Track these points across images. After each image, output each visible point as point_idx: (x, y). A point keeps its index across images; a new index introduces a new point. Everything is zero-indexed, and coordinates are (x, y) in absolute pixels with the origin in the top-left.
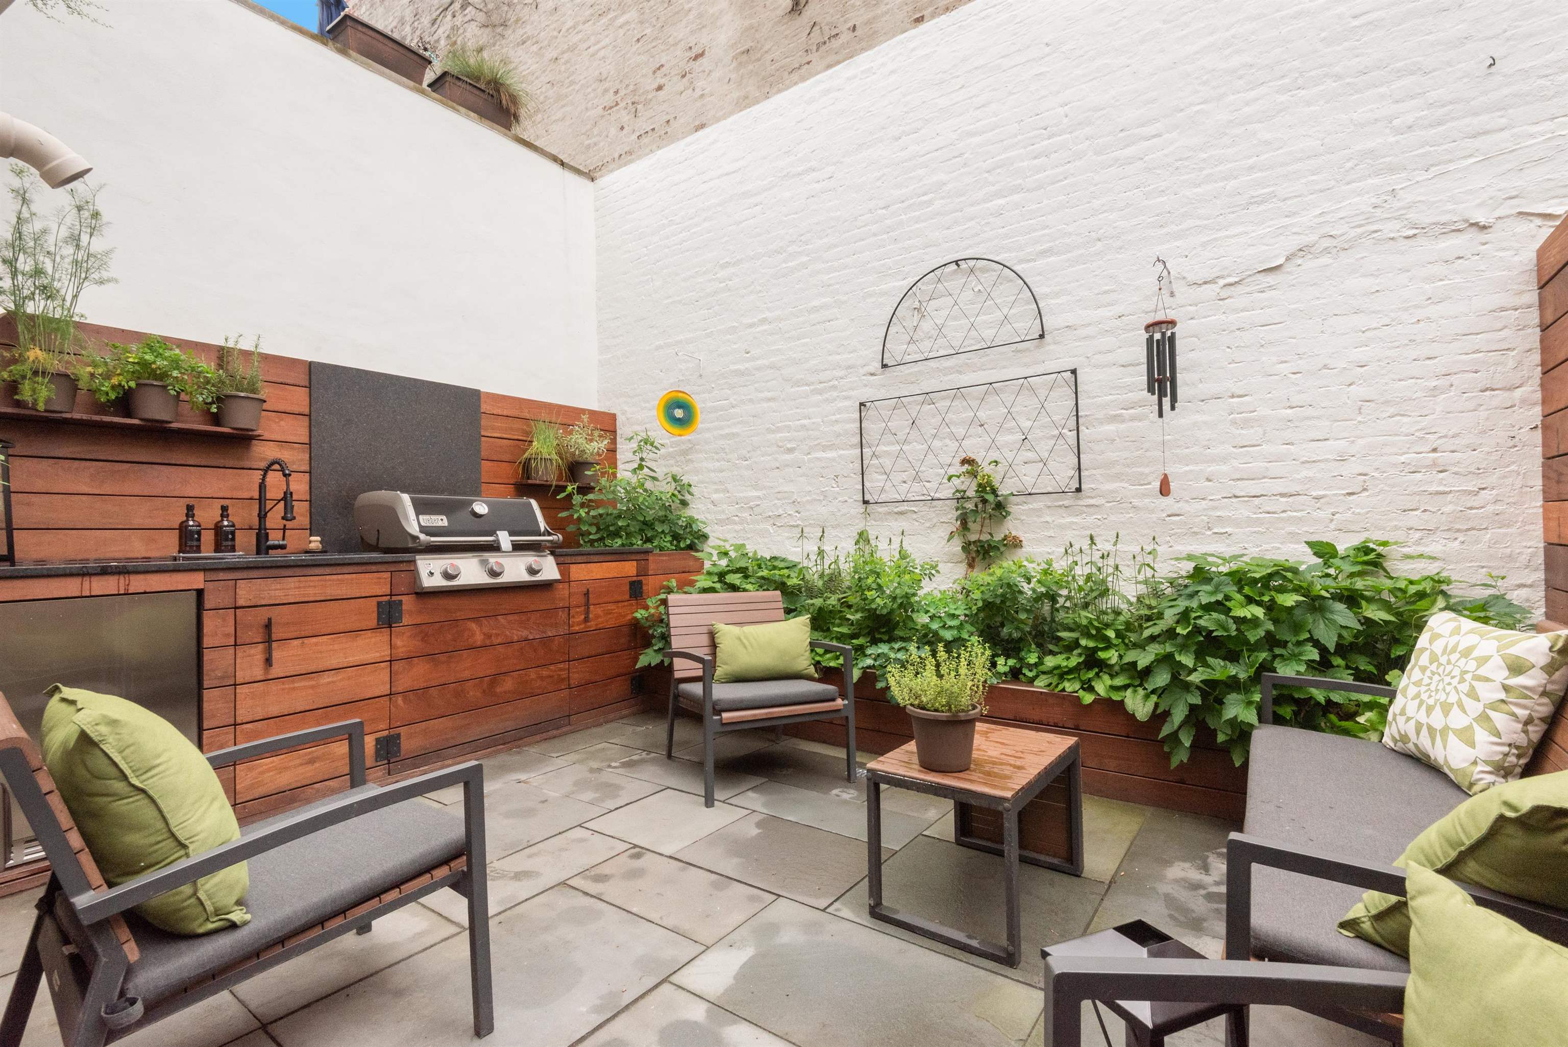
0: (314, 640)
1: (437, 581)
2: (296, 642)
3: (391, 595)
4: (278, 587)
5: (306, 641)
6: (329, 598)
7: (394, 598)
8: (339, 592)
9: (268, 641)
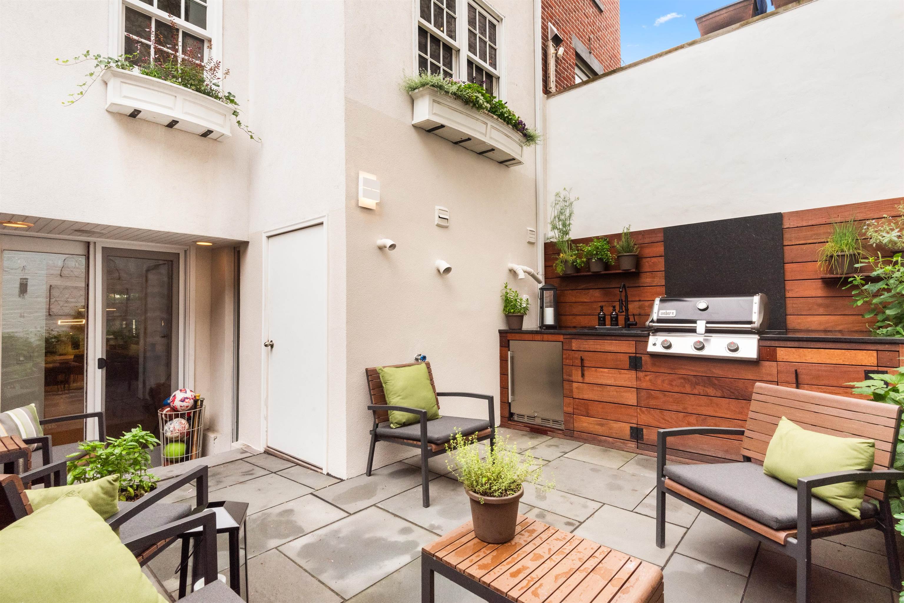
0: (601, 369)
1: (659, 349)
2: (593, 369)
3: (636, 353)
4: (586, 343)
5: (598, 369)
6: (606, 351)
7: (637, 355)
8: (611, 349)
9: (582, 366)
